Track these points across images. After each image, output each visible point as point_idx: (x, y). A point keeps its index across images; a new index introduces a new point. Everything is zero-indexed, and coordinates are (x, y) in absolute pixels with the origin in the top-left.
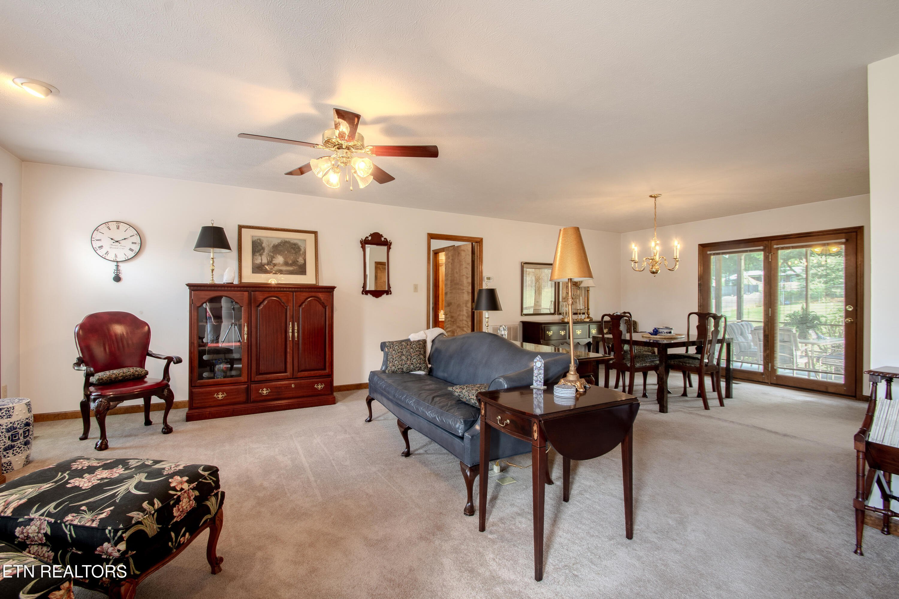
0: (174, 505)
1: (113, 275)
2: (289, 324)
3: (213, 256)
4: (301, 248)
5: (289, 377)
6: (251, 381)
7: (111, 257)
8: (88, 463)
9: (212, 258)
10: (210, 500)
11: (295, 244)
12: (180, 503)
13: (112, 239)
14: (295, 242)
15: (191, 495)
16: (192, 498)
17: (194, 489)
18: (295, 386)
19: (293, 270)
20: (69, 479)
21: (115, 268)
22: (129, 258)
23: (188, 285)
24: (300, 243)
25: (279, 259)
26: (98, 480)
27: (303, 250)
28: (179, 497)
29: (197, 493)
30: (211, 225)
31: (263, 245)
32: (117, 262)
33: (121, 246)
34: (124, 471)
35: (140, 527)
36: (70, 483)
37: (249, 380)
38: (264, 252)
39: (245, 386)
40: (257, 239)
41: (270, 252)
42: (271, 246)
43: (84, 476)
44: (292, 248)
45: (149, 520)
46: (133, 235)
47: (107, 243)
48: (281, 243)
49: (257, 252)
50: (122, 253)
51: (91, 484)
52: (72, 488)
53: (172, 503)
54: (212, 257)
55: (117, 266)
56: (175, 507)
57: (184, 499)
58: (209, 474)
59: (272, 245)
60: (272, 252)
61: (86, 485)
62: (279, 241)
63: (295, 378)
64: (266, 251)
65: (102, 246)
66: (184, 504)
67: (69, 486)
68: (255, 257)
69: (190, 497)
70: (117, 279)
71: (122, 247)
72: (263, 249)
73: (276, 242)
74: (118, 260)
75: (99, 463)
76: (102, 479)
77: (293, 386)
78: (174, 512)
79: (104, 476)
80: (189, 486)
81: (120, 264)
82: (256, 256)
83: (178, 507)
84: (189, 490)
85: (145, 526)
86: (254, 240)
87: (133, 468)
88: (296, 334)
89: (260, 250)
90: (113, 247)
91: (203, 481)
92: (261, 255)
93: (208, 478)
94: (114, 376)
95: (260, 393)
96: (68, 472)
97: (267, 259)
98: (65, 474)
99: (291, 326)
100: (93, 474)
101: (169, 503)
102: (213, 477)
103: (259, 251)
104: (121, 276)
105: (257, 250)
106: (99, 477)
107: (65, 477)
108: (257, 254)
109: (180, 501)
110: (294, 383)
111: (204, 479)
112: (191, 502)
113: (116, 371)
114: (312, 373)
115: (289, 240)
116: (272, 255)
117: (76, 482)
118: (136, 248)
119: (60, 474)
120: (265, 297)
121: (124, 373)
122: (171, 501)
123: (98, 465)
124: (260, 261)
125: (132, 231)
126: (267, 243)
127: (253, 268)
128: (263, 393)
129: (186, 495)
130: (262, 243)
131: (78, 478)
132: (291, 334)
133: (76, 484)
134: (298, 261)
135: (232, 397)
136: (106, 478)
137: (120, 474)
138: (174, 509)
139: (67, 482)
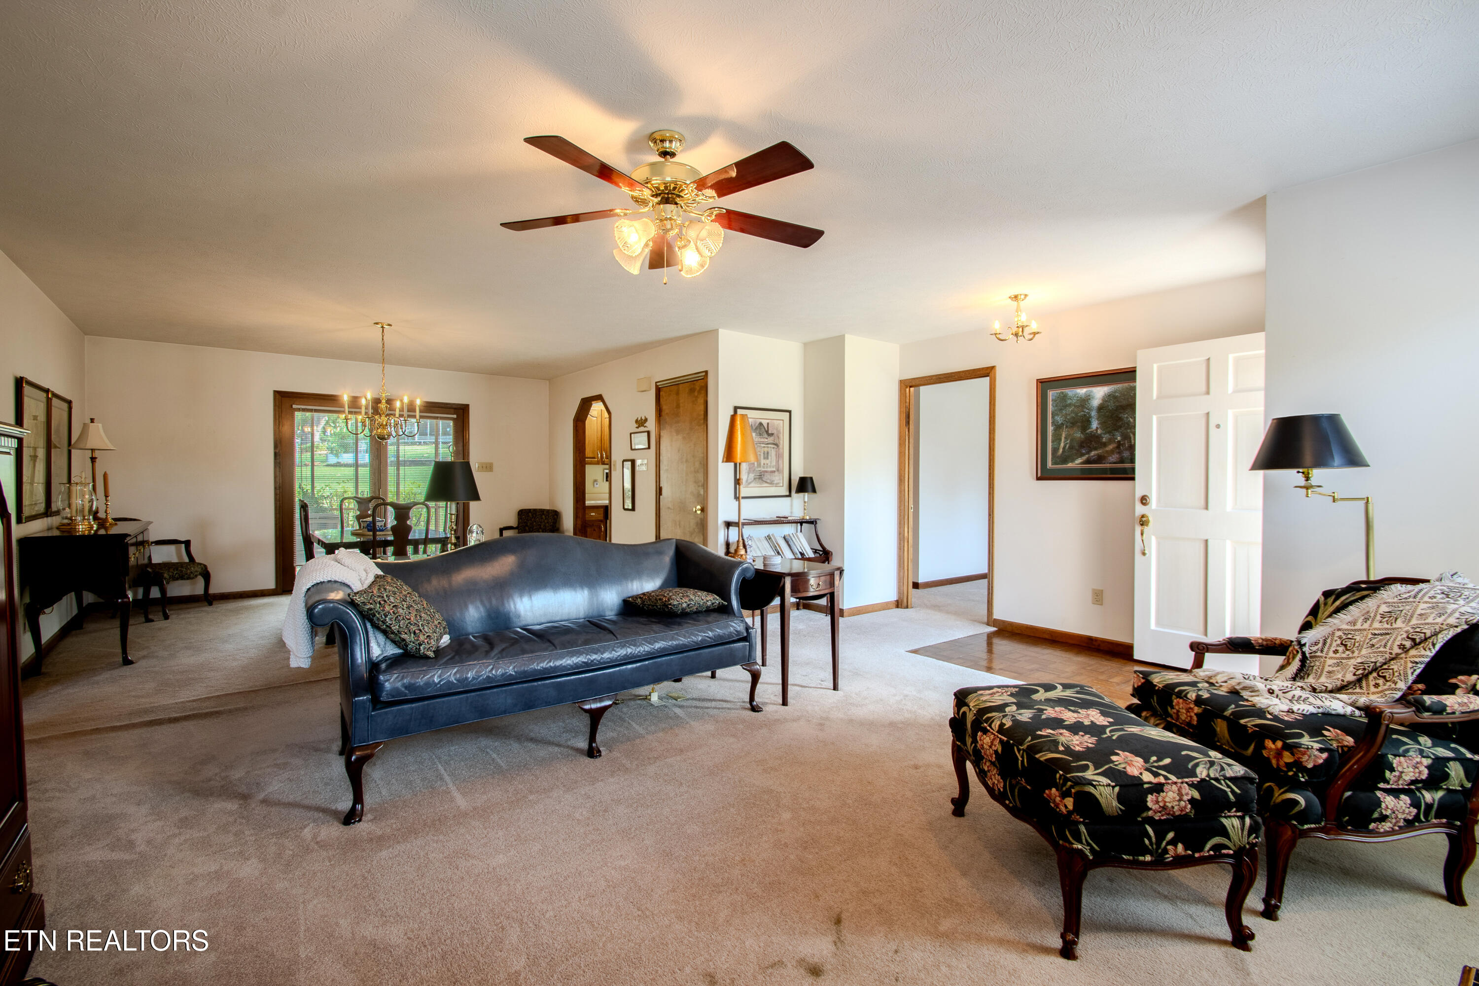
8: (1072, 740)
20: (1107, 727)
26: (1079, 713)
34: (1046, 710)
36: (1108, 722)
43: (1089, 723)
51: (1089, 712)
52: (1108, 717)
61: (1094, 713)
67: (1111, 720)
75: (1061, 734)
76: (1073, 711)
79: (1070, 714)
87: (1035, 709)
96: (1105, 736)
98: (1109, 734)
100: (1079, 721)
106: (1075, 715)
107: (1111, 731)
117: (1101, 720)
119: (1114, 738)
123: (1064, 731)
131: (1098, 723)
133: (1102, 718)
136: (1070, 710)
137: (1053, 708)
139: (1111, 724)
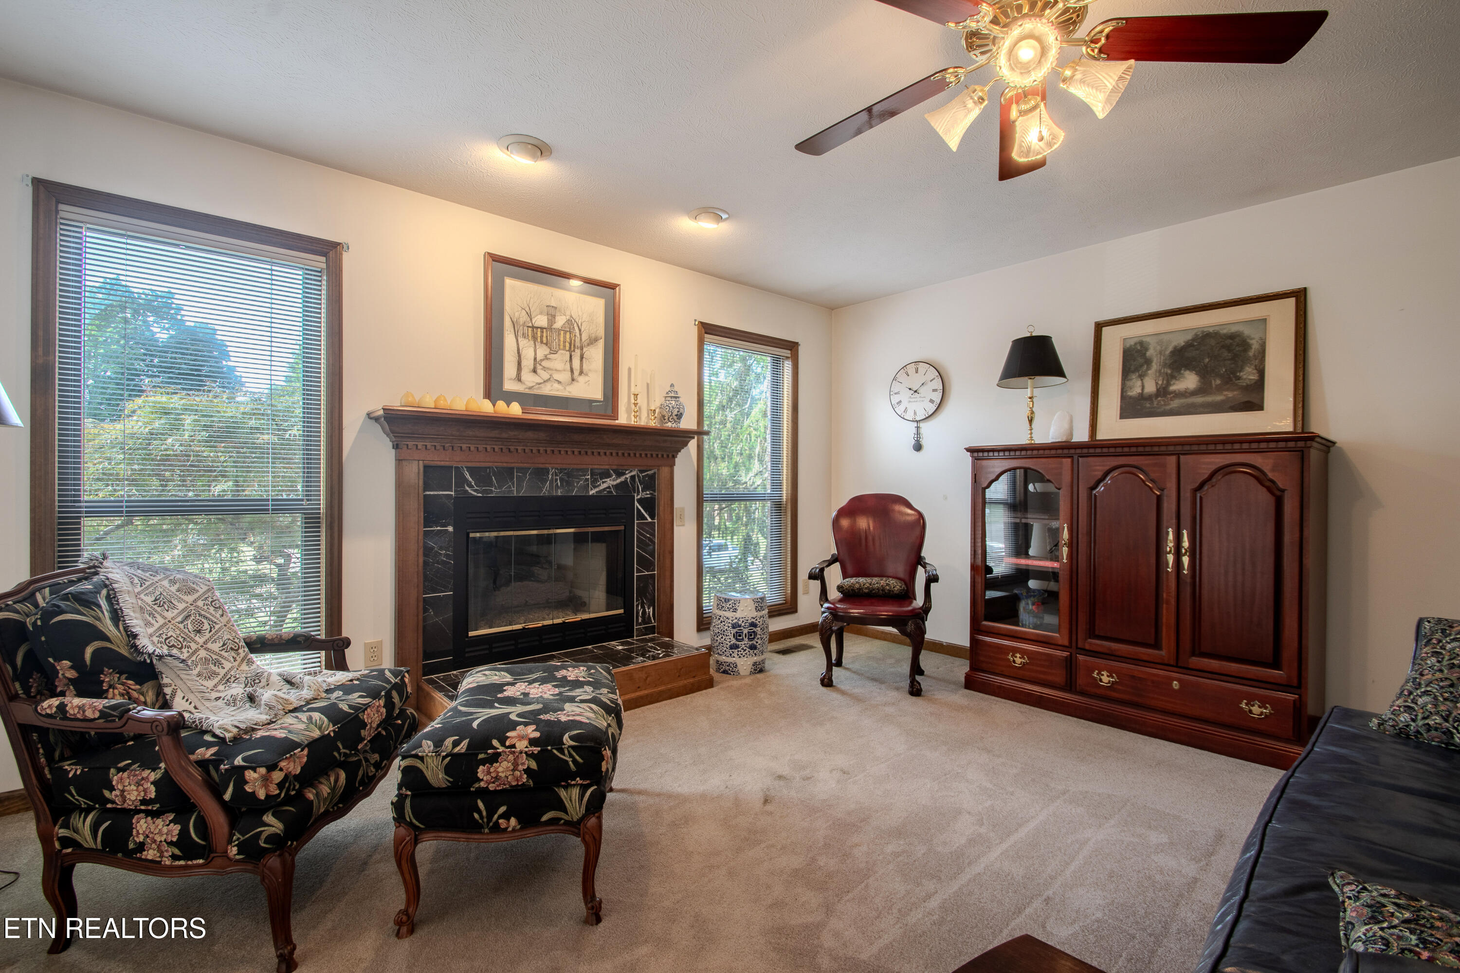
0: (483, 762)
1: (913, 442)
2: (1168, 533)
3: (1032, 392)
4: (1251, 342)
5: (1166, 662)
6: (1077, 648)
7: (910, 416)
9: (1030, 398)
10: (569, 790)
11: (1232, 336)
12: (495, 765)
13: (910, 389)
14: (1234, 329)
15: (520, 761)
16: (521, 768)
17: (530, 755)
18: (1181, 686)
19: (1223, 401)
21: (915, 430)
22: (930, 414)
23: (968, 450)
24: (1247, 331)
25: (1189, 381)
27: (1255, 345)
28: (499, 754)
29: (534, 765)
30: (1029, 335)
31: (1148, 354)
32: (917, 422)
33: (920, 397)
35: (418, 764)
37: (1074, 644)
38: (1149, 368)
39: (1065, 654)
40: (1136, 344)
41: (1165, 365)
42: (1168, 352)
44: (1223, 347)
45: (435, 762)
46: (934, 379)
47: (905, 396)
48: (1193, 340)
49: (1133, 372)
50: (923, 407)
53: (481, 756)
54: (1029, 395)
55: (918, 428)
56: (484, 766)
57: (505, 763)
58: (573, 747)
59: (1170, 349)
60: (1171, 366)
62: (1189, 337)
63: (1181, 667)
64: (1155, 366)
65: (900, 401)
66: (500, 769)
68: (1128, 383)
69: (518, 765)
70: (918, 447)
71: (922, 399)
72: (1148, 362)
73: (1180, 341)
74: (918, 419)
77: (1175, 685)
78: (479, 770)
80: (527, 747)
81: (921, 425)
82: (1131, 380)
83: (489, 769)
84: (521, 752)
85: (425, 766)
86: (1128, 345)
88: (1186, 560)
89: (1141, 366)
90: (911, 400)
91: (555, 751)
92: (1141, 377)
93: (566, 752)
94: (857, 586)
95: (1095, 679)
97: (1157, 384)
99: (1171, 537)
101: (477, 755)
102: (577, 755)
103: (1136, 370)
104: (923, 442)
105: (1132, 368)
108: (1134, 376)
109: (497, 762)
110: (1179, 680)
111: (557, 749)
112: (517, 773)
113: (862, 580)
114: (1233, 667)
115: (1217, 328)
116: (1169, 371)
118: (937, 397)
120: (1107, 468)
121: (870, 584)
122: (481, 753)
124: (1139, 390)
125: (933, 373)
126: (1159, 348)
127: (1122, 408)
128: (1101, 680)
129: (511, 757)
130: (1147, 349)
132: (1171, 558)
134: (1239, 378)
135: (1038, 669)
138: (481, 767)
